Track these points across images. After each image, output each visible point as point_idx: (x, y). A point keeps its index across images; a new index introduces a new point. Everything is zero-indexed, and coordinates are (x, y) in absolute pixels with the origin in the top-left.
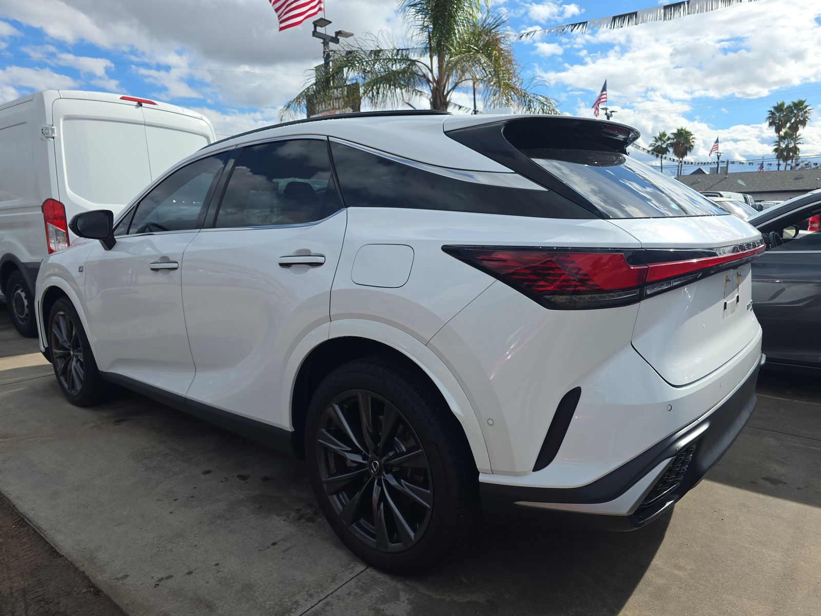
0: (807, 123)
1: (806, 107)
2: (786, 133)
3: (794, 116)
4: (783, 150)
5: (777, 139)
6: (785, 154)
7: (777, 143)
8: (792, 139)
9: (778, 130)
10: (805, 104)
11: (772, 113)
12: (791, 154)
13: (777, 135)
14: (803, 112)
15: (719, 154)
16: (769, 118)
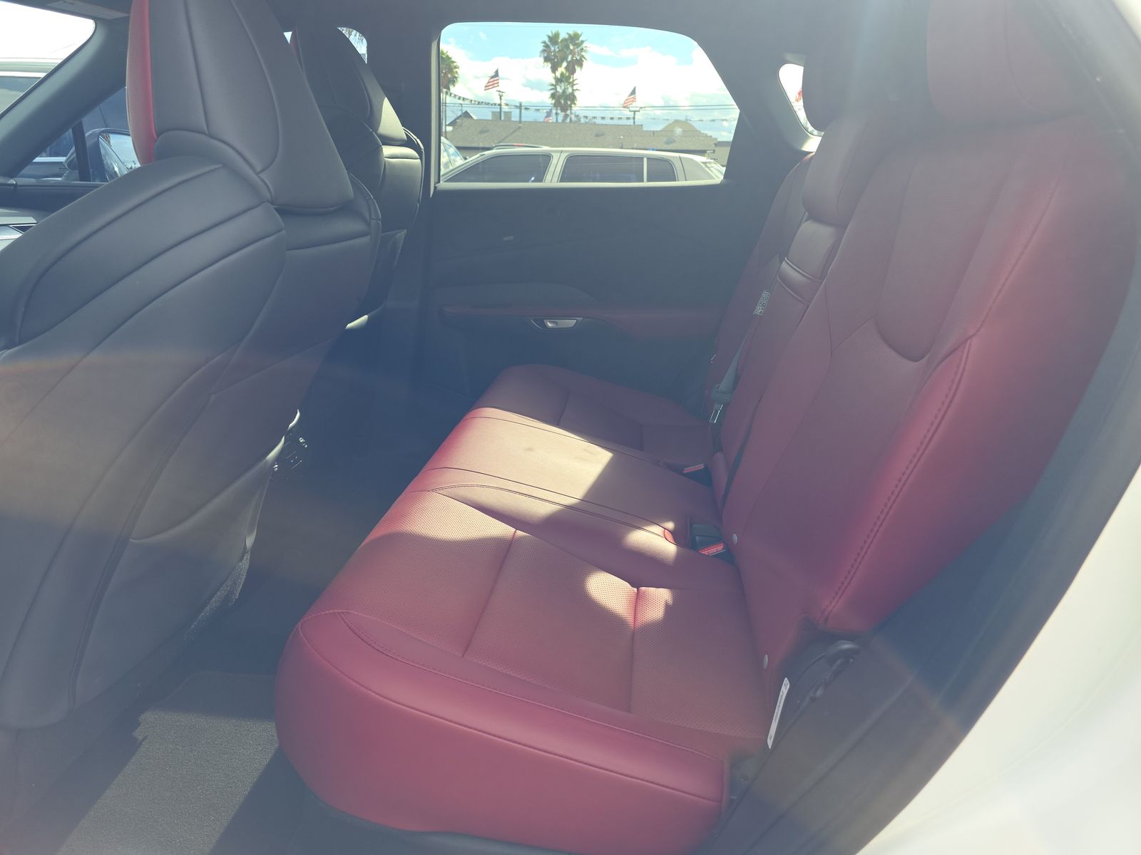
0: (584, 63)
1: (582, 42)
2: (562, 74)
3: (570, 53)
4: (560, 97)
5: (554, 82)
6: (563, 102)
7: (553, 87)
8: (569, 83)
9: (554, 69)
10: (581, 39)
11: (547, 46)
12: (569, 103)
13: (553, 75)
14: (579, 49)
15: (501, 94)
16: (544, 51)
